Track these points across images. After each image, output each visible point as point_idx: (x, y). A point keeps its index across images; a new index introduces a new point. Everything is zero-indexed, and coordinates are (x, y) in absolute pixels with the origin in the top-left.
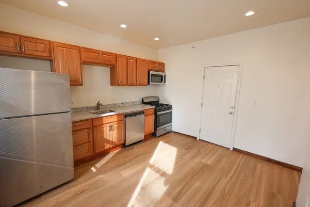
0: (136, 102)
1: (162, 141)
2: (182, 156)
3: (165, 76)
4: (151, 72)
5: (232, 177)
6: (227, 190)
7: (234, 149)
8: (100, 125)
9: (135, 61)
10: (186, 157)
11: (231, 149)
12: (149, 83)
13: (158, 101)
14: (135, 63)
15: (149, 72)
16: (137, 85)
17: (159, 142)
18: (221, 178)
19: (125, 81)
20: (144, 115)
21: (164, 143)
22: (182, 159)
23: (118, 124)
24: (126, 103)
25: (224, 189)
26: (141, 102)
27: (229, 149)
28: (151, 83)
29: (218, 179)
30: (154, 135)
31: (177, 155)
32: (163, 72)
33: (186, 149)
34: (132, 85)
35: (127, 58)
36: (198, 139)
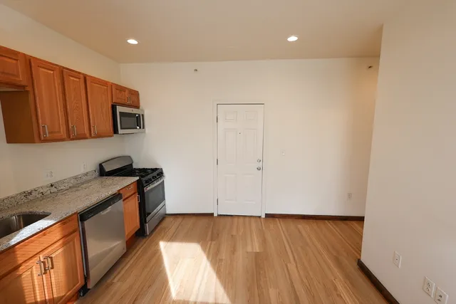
0: (86, 174)
1: (162, 239)
2: (217, 255)
3: (143, 115)
4: (119, 109)
5: (294, 257)
6: (305, 280)
7: (267, 215)
8: (10, 272)
9: (82, 80)
10: (224, 255)
11: (263, 216)
12: (116, 131)
13: (131, 165)
14: (82, 86)
15: (114, 108)
16: (91, 137)
17: (157, 244)
18: (287, 266)
19: (63, 129)
20: (121, 201)
21: (169, 244)
22: (221, 260)
23: (64, 244)
24: (62, 182)
25: (302, 280)
26: (97, 174)
27: (260, 217)
28: (120, 131)
29: (285, 269)
30: (141, 234)
31: (208, 258)
32: (138, 107)
33: (212, 240)
34: (81, 137)
35: (63, 73)
36: (216, 215)
